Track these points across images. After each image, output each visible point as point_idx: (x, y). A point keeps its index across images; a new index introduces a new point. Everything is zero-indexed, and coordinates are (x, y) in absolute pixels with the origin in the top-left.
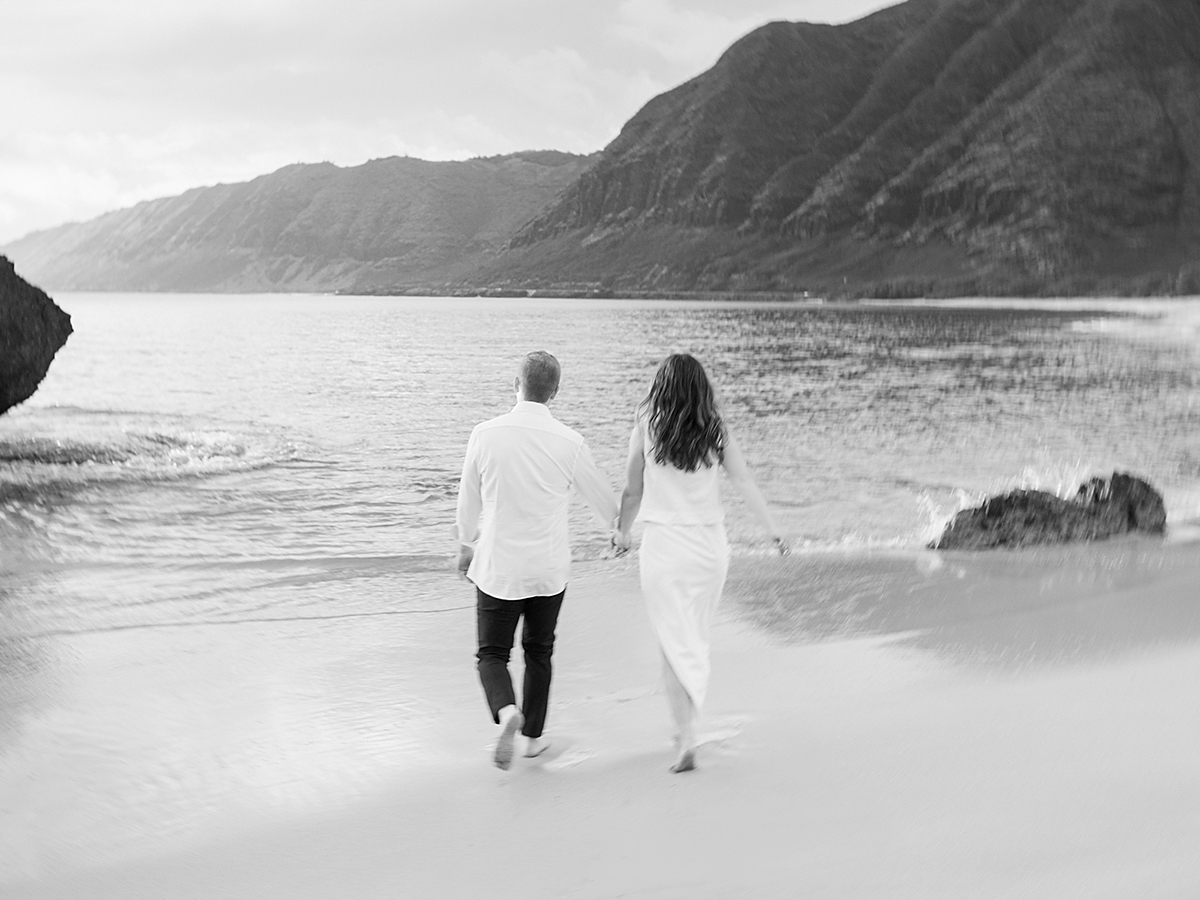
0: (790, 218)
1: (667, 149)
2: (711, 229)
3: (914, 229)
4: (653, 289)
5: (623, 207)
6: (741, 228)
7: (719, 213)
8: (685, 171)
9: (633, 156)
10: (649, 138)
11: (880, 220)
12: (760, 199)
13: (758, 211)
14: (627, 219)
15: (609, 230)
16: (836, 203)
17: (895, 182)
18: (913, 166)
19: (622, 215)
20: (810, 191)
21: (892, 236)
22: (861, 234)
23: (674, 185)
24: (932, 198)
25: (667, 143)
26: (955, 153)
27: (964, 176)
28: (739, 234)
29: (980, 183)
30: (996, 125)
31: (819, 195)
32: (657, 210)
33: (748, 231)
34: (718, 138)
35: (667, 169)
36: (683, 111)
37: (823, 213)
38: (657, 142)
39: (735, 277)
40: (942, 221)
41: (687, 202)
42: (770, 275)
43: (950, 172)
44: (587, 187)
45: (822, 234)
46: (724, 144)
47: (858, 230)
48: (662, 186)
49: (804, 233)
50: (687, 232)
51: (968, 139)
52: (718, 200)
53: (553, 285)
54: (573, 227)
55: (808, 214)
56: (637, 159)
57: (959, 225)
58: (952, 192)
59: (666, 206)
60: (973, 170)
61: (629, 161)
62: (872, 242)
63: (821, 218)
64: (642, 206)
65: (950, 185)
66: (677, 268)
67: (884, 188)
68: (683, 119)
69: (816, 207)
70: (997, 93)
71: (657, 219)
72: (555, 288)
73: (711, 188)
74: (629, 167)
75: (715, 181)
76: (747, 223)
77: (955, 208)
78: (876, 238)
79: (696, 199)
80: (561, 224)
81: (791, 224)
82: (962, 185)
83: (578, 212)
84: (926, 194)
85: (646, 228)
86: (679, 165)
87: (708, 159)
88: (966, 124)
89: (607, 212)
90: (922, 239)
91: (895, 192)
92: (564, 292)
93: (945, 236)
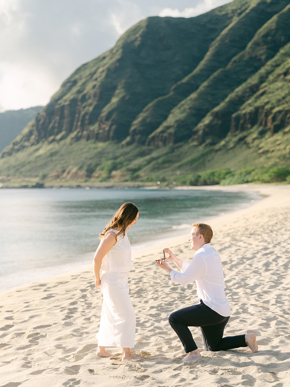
0: (153, 134)
1: (84, 96)
2: (107, 143)
3: (227, 139)
4: (67, 181)
5: (60, 131)
6: (124, 142)
7: (112, 133)
8: (94, 109)
9: (65, 101)
10: (75, 89)
11: (206, 134)
12: (136, 124)
13: (134, 131)
14: (62, 139)
15: (51, 146)
16: (181, 124)
17: (216, 109)
18: (227, 100)
19: (59, 137)
20: (165, 117)
21: (213, 144)
22: (195, 143)
23: (87, 117)
24: (238, 118)
25: (85, 92)
26: (254, 89)
27: (258, 103)
28: (123, 146)
29: (268, 107)
30: (280, 70)
31: (171, 120)
32: (78, 132)
33: (128, 144)
34: (115, 88)
35: (84, 107)
36: (95, 73)
37: (172, 130)
38: (79, 92)
39: (114, 173)
40: (245, 133)
41: (95, 127)
42: (135, 171)
43: (250, 101)
44: (40, 120)
45: (171, 144)
46: (117, 92)
47: (193, 141)
48: (81, 118)
49: (160, 144)
50: (94, 146)
51: (263, 80)
52: (111, 126)
53: (13, 181)
54: (33, 145)
55: (163, 132)
56: (67, 103)
57: (255, 135)
58: (250, 113)
59: (83, 130)
60: (264, 99)
61: (62, 104)
62: (201, 148)
63: (170, 134)
64: (70, 131)
65: (249, 109)
66: (81, 168)
67: (209, 114)
68: (95, 77)
69: (168, 127)
70: (282, 51)
71: (78, 139)
72: (14, 182)
73: (108, 118)
74: (63, 108)
75: (110, 114)
76: (128, 139)
77: (253, 125)
78: (203, 145)
79: (100, 126)
80: (27, 144)
81: (153, 138)
82: (257, 109)
83: (36, 136)
84: (234, 115)
85: (71, 144)
86: (90, 105)
87: (108, 101)
88: (262, 71)
89: (50, 135)
90: (231, 145)
91: (216, 115)
92: (17, 185)
93: (246, 143)
